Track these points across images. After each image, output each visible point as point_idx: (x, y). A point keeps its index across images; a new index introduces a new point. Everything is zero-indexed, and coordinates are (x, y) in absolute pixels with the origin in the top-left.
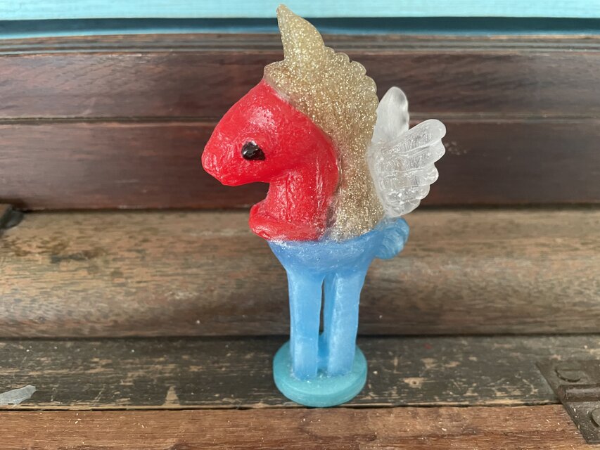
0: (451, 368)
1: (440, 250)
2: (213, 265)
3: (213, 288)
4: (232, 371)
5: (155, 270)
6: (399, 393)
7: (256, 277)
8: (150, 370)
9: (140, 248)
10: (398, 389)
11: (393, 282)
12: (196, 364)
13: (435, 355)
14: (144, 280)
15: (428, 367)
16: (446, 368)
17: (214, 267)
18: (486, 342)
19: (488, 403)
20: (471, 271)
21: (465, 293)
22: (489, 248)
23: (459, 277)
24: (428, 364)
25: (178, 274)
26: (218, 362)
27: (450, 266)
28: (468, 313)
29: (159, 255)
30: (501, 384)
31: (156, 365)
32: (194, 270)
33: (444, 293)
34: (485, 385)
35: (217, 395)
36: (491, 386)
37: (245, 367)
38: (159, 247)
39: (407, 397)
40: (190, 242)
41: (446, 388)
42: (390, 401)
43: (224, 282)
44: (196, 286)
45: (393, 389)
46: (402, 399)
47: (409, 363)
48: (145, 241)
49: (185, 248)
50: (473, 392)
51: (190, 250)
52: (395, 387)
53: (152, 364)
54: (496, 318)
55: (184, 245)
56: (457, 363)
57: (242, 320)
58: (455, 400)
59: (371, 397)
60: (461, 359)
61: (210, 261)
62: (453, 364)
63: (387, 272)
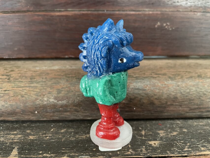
0: (174, 135)
1: (164, 74)
2: (45, 82)
3: (44, 94)
4: (52, 139)
5: (14, 85)
6: (146, 150)
7: (68, 88)
8: (7, 138)
9: (9, 74)
10: (145, 148)
11: (141, 90)
12: (34, 135)
13: (165, 129)
14: (8, 89)
15: (161, 135)
16: (171, 136)
17: (45, 83)
18: (190, 122)
19: (198, 154)
20: (181, 84)
21: (179, 95)
22: (189, 73)
23: (175, 87)
24: (161, 133)
25: (26, 87)
26: (45, 134)
27: (170, 82)
28: (181, 106)
29: (18, 77)
30: (202, 143)
31: (11, 135)
32: (35, 85)
33: (168, 96)
34: (194, 144)
35: (40, 152)
36: (197, 145)
37: (60, 136)
38: (18, 74)
39: (151, 152)
40: (34, 71)
41: (173, 146)
42: (142, 154)
43: (51, 90)
44: (36, 92)
45: (143, 148)
46: (148, 153)
47: (151, 133)
48: (12, 71)
49: (31, 74)
50: (188, 148)
51: (34, 75)
52: (144, 147)
53: (9, 135)
54: (195, 109)
55: (31, 73)
56: (177, 133)
57: (60, 111)
58: (179, 153)
59: (131, 152)
60: (179, 131)
61: (44, 80)
62: (175, 133)
63: (137, 85)
